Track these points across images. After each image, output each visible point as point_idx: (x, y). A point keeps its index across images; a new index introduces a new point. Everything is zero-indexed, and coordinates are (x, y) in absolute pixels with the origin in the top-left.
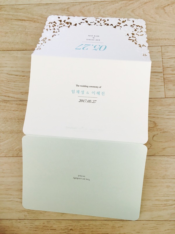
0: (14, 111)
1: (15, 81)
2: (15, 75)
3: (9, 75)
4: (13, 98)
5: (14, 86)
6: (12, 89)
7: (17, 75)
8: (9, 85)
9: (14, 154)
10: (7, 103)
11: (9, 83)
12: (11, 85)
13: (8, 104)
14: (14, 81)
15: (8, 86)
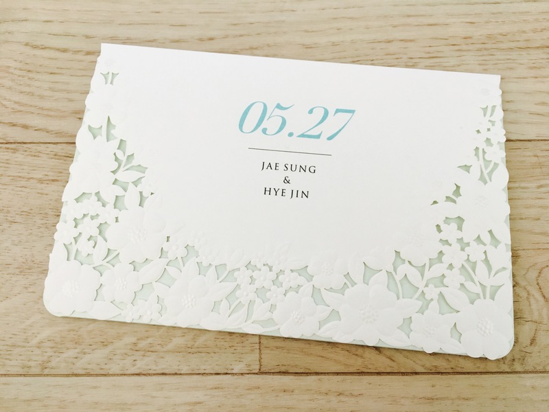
0: (41, 181)
1: (57, 71)
2: (58, 50)
3: (35, 47)
4: (44, 134)
5: (50, 89)
6: (41, 97)
7: (65, 51)
8: (29, 86)
9: (32, 364)
10: (15, 151)
11: (31, 75)
12: (37, 84)
13: (19, 157)
14: (50, 71)
15: (27, 89)
